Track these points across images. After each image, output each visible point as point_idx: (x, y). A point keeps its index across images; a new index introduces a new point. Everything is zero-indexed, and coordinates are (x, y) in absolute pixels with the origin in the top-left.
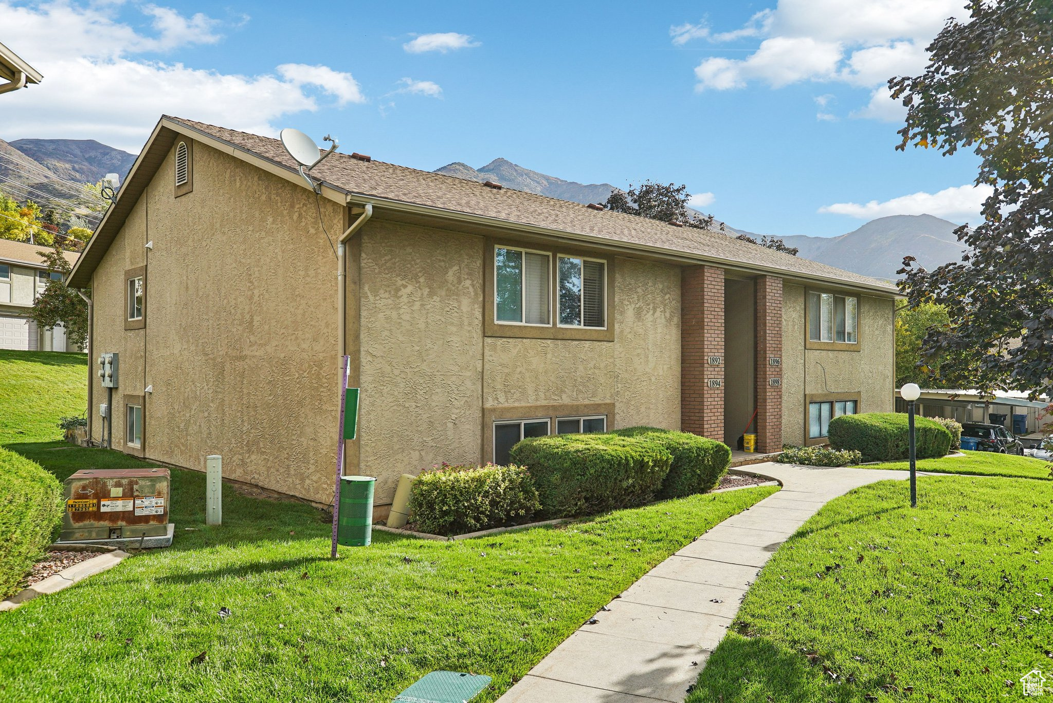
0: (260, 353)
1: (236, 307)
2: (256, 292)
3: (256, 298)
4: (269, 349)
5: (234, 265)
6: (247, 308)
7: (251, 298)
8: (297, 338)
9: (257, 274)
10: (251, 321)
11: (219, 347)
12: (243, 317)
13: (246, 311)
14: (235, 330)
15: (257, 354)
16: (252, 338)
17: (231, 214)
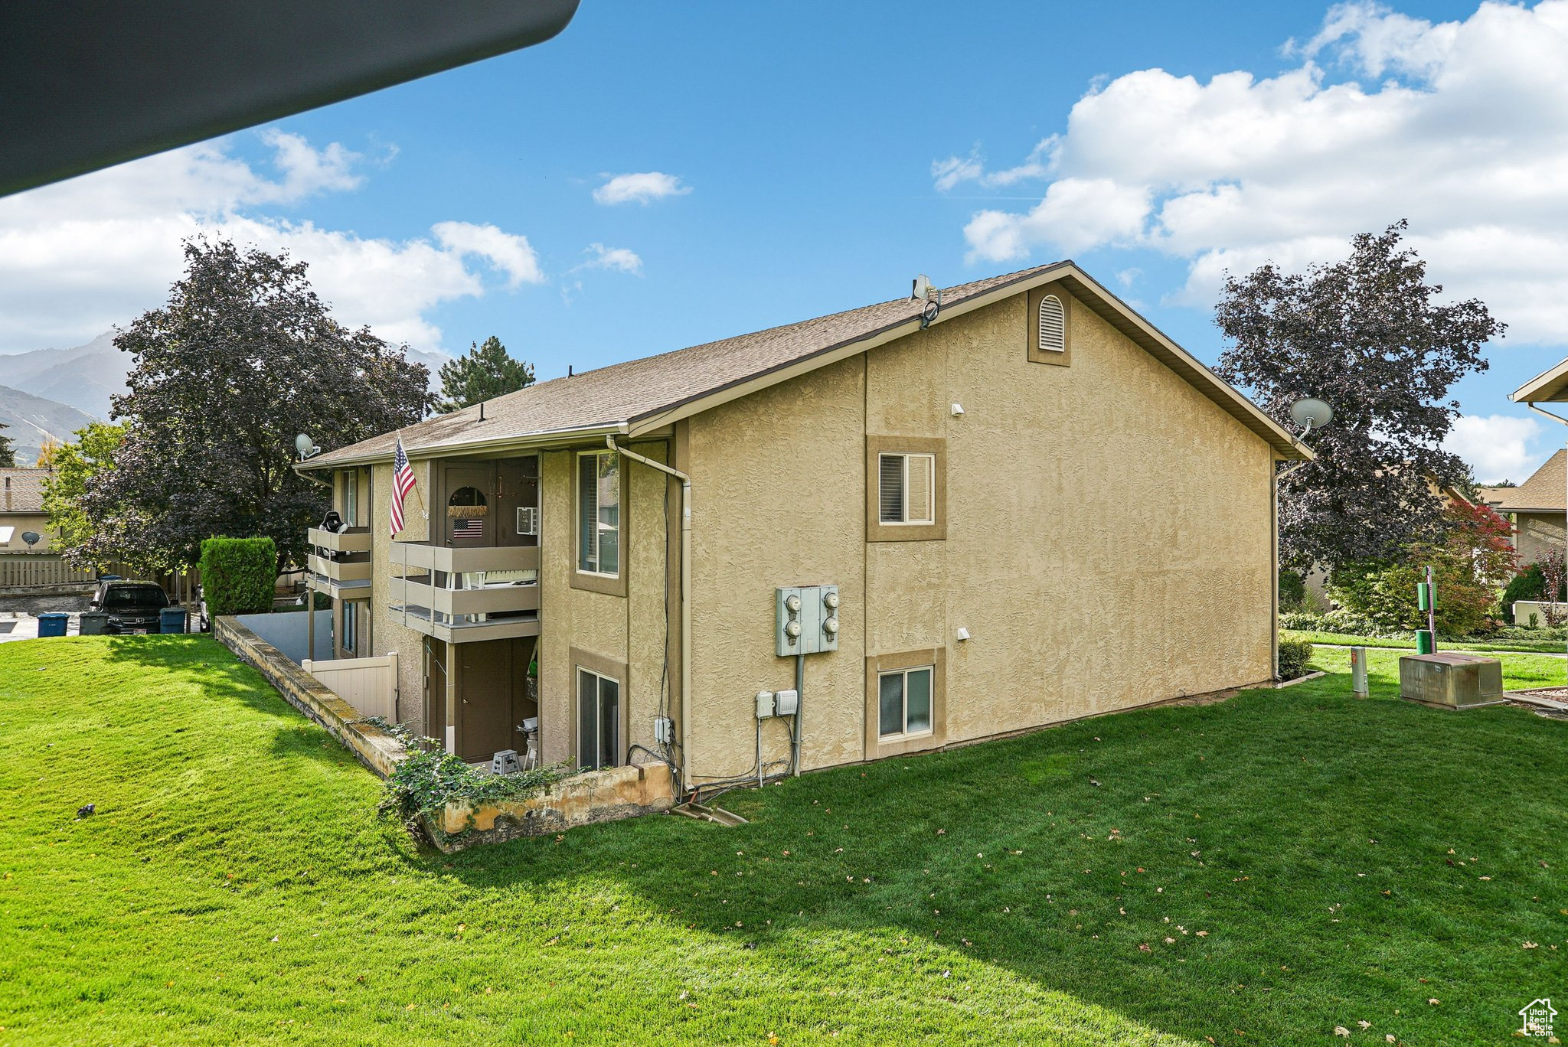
0: (1187, 566)
1: (1153, 520)
2: (1181, 507)
3: (1181, 513)
4: (1198, 562)
5: (1148, 474)
6: (1169, 522)
7: (1175, 512)
8: (1230, 552)
9: (1181, 489)
10: (1175, 535)
11: (1125, 563)
12: (1163, 531)
13: (1168, 525)
14: (1151, 544)
15: (1184, 567)
16: (1176, 553)
17: (1143, 419)
